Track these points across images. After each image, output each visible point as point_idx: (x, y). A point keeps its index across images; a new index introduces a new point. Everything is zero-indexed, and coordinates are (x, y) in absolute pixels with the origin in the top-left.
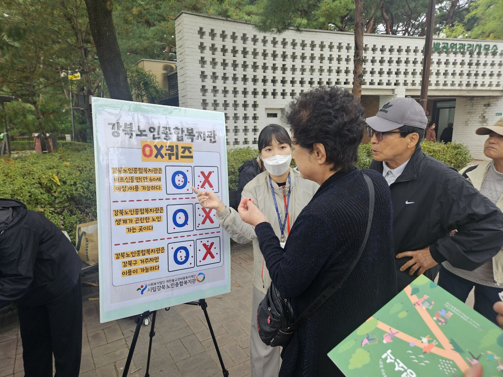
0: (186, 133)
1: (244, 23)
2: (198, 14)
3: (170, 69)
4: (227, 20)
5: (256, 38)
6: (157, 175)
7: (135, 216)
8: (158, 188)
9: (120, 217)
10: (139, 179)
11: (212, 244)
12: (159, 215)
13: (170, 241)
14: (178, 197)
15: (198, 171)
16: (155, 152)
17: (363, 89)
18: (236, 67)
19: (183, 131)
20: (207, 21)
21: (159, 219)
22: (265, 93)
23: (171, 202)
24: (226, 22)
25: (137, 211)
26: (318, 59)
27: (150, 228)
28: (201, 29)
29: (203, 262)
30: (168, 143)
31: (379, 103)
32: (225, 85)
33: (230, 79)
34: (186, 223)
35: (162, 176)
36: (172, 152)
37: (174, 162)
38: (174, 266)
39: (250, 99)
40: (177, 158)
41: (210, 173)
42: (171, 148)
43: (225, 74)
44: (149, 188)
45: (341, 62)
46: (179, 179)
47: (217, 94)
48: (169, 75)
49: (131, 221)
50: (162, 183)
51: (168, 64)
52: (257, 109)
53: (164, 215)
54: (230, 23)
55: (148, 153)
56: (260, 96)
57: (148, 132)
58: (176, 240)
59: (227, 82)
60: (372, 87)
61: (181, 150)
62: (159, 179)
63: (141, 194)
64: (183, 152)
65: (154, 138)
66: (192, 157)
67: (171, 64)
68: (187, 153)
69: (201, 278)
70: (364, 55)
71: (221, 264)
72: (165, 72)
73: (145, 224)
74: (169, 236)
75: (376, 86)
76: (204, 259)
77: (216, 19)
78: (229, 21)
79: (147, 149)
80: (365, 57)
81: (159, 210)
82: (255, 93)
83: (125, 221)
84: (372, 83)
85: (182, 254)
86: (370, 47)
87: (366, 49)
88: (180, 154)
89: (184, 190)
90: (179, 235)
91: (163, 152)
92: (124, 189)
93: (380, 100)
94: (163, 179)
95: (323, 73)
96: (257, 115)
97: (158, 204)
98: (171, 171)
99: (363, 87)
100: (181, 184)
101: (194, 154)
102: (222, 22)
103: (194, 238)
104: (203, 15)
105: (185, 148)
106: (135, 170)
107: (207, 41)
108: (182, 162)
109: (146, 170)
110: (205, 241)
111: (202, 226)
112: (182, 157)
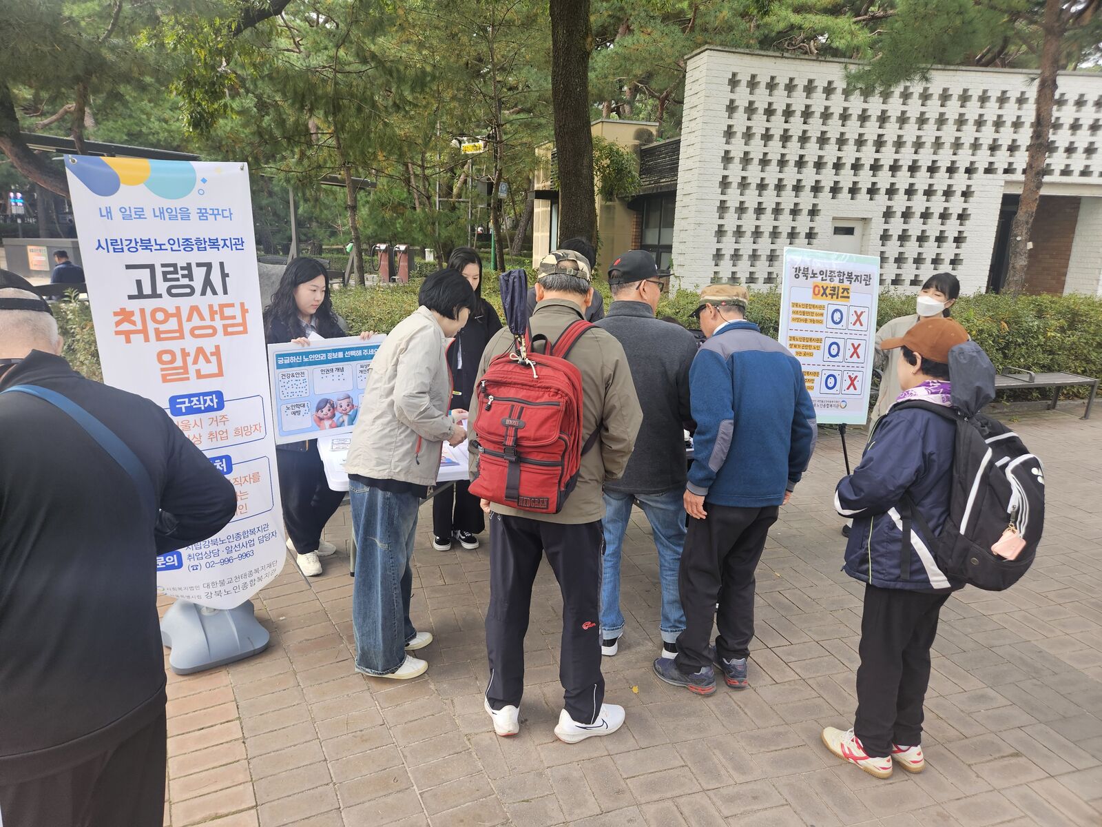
0: (846, 276)
1: (814, 60)
2: (734, 50)
3: (646, 137)
4: (783, 57)
5: (832, 87)
6: (821, 311)
7: (802, 343)
8: (820, 322)
9: (792, 342)
10: (808, 313)
11: (856, 377)
12: (819, 344)
13: (824, 368)
14: (834, 331)
15: (852, 310)
16: (822, 291)
17: (1047, 183)
18: (786, 142)
19: (844, 274)
20: (747, 60)
21: (818, 348)
22: (835, 190)
23: (831, 335)
24: (779, 61)
25: (804, 339)
26: (953, 122)
27: (811, 355)
28: (734, 75)
29: (847, 392)
30: (832, 284)
31: (1078, 211)
32: (763, 175)
33: (774, 163)
34: (837, 355)
35: (825, 312)
36: (834, 293)
37: (835, 301)
38: (825, 390)
39: (806, 200)
40: (837, 298)
41: (862, 313)
42: (834, 289)
43: (765, 154)
44: (813, 321)
45: (1002, 129)
46: (837, 316)
47: (747, 192)
48: (643, 148)
49: (799, 346)
50: (824, 318)
51: (645, 127)
52: (817, 218)
53: (822, 345)
54: (786, 61)
55: (816, 292)
56: (826, 195)
57: (818, 275)
58: (829, 368)
59: (768, 168)
60: (1065, 179)
61: (841, 291)
62: (822, 315)
63: (810, 326)
64: (843, 293)
65: (822, 280)
66: (848, 297)
67: (649, 128)
68: (845, 294)
69: (843, 405)
70: (1055, 114)
71: (860, 397)
72: (637, 142)
73: (808, 351)
74: (824, 363)
75: (1075, 178)
76: (848, 389)
77: (763, 56)
78: (786, 58)
79: (817, 289)
80: (1058, 118)
81: (819, 340)
82: (816, 189)
83: (795, 346)
84: (1066, 172)
85: (831, 380)
86: (1072, 97)
87: (1061, 102)
88: (840, 295)
89: (839, 326)
90: (831, 364)
91: (828, 291)
92: (798, 320)
93: (1081, 206)
94: (825, 315)
95: (960, 151)
96: (816, 231)
97: (819, 336)
98: (832, 308)
99: (1046, 179)
100: (838, 320)
101: (851, 295)
102: (773, 60)
103: (843, 369)
104: (742, 51)
105: (846, 290)
106: (806, 306)
107: (742, 96)
108: (841, 301)
109: (814, 306)
110: (850, 373)
111: (850, 360)
112: (841, 297)
